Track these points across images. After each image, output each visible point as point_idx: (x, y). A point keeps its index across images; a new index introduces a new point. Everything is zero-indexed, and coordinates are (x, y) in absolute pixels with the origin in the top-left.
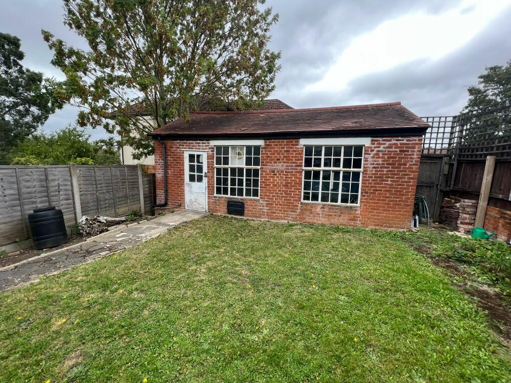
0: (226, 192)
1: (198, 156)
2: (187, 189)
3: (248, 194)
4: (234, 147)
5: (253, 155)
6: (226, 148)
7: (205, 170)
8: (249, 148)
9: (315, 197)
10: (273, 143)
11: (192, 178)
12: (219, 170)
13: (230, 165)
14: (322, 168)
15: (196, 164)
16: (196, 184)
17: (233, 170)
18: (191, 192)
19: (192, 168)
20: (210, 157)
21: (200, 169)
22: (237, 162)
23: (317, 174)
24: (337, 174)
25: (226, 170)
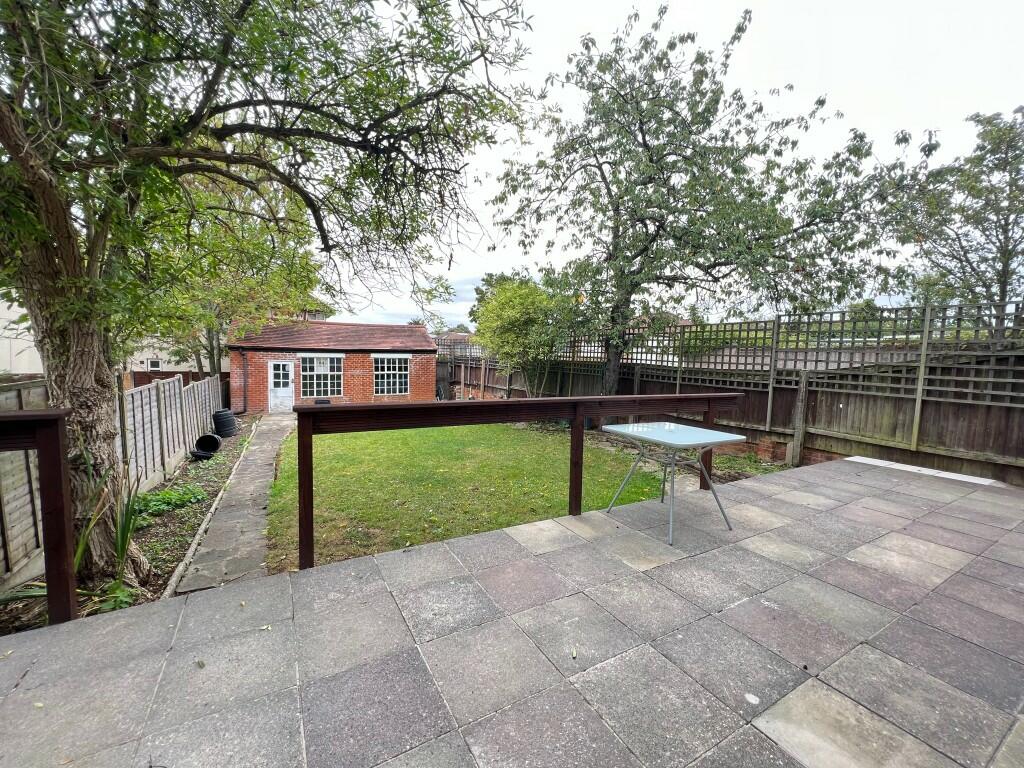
0: (312, 393)
1: (284, 366)
2: (271, 395)
3: (333, 392)
4: (318, 359)
5: (335, 365)
6: (311, 360)
7: (292, 376)
8: (332, 360)
9: (383, 392)
10: (352, 356)
11: (277, 385)
12: (305, 377)
13: (315, 373)
14: (386, 372)
15: (281, 372)
16: (281, 390)
17: (319, 377)
18: (276, 397)
19: (277, 376)
20: (296, 366)
21: (286, 376)
22: (322, 369)
23: (383, 376)
24: (394, 375)
25: (311, 377)
